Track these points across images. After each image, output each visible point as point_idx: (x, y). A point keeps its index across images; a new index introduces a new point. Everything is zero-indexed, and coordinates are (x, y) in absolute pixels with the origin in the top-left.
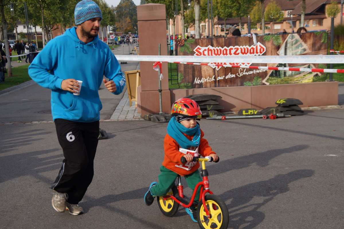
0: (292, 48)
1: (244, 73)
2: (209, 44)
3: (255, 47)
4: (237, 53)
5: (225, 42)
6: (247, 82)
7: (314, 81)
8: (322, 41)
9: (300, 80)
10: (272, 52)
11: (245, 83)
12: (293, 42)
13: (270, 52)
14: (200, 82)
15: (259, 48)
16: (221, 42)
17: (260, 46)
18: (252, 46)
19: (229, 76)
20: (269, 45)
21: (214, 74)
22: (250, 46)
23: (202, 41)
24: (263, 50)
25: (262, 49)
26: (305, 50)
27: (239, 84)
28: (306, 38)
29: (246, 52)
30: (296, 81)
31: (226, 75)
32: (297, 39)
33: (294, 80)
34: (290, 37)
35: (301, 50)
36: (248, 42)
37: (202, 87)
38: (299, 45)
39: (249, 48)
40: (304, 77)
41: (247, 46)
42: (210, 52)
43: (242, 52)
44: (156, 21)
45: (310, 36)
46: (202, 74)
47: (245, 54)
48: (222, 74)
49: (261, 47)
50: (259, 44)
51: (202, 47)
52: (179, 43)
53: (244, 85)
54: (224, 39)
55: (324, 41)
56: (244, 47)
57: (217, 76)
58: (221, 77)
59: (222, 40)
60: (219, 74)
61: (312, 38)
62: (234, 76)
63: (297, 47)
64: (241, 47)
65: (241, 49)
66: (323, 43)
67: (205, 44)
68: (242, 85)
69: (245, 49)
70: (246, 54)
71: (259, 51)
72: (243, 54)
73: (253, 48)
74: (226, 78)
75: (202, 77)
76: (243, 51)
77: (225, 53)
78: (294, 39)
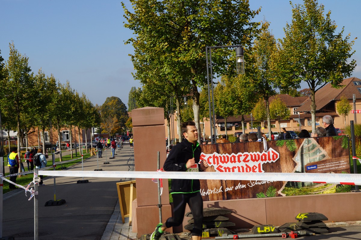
0: (309, 153)
1: (256, 183)
2: (214, 151)
3: (267, 153)
4: (247, 160)
5: (232, 148)
6: (260, 194)
7: (337, 191)
8: (343, 146)
9: (321, 191)
10: (286, 158)
11: (257, 195)
12: (310, 147)
13: (284, 159)
14: (205, 194)
15: (271, 154)
16: (228, 148)
17: (273, 152)
18: (264, 152)
19: (239, 187)
20: (283, 150)
21: (222, 185)
22: (261, 152)
23: (206, 147)
25: (275, 156)
26: (324, 156)
27: (251, 195)
28: (324, 142)
29: (257, 159)
30: (317, 191)
31: (235, 186)
32: (314, 144)
33: (315, 191)
34: (306, 142)
35: (320, 156)
36: (258, 147)
37: (209, 201)
38: (317, 150)
40: (326, 186)
41: (258, 153)
42: (216, 159)
43: (252, 159)
44: (154, 126)
45: (329, 141)
46: (207, 185)
48: (231, 184)
49: (274, 154)
50: (271, 149)
51: (206, 154)
53: (257, 197)
54: (232, 145)
55: (345, 146)
57: (225, 187)
58: (229, 188)
59: (229, 146)
60: (227, 184)
61: (331, 143)
62: (244, 186)
63: (315, 153)
64: (251, 153)
66: (343, 148)
67: (210, 151)
68: (254, 196)
69: (255, 155)
70: (257, 161)
71: (271, 158)
74: (236, 189)
75: (207, 188)
77: (233, 160)
78: (310, 144)
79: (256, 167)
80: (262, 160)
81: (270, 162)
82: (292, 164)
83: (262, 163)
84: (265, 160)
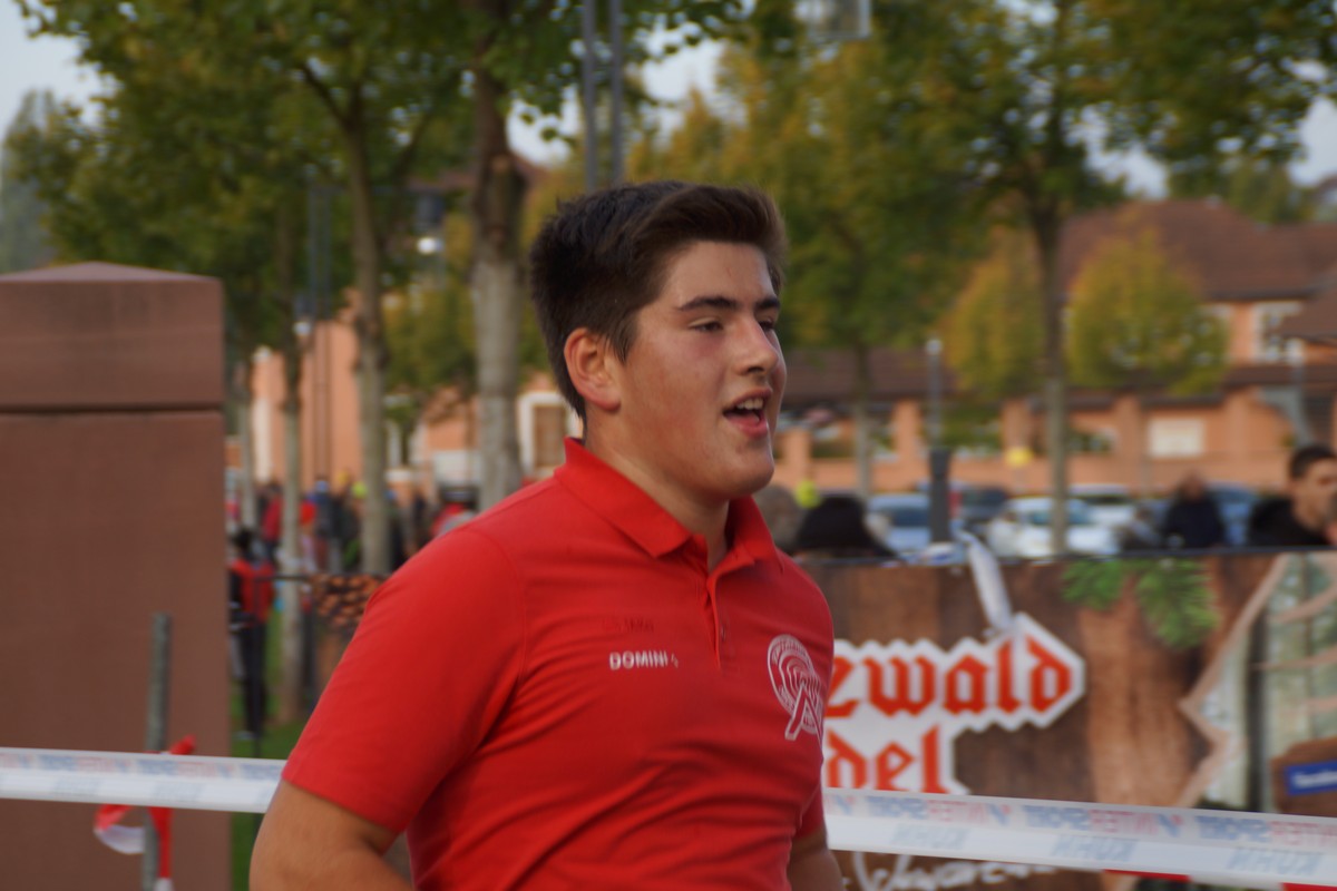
0: (1308, 671)
3: (986, 655)
4: (838, 700)
10: (1133, 699)
12: (1315, 625)
13: (1119, 702)
15: (1023, 663)
17: (1035, 649)
18: (967, 647)
20: (1110, 639)
22: (946, 644)
24: (1063, 685)
25: (1050, 678)
29: (915, 693)
34: (1294, 581)
36: (928, 607)
39: (944, 662)
41: (926, 649)
43: (876, 697)
44: (138, 418)
47: (903, 717)
49: (1047, 660)
50: (1027, 628)
52: (336, 611)
56: (899, 649)
64: (872, 650)
65: (875, 670)
69: (901, 669)
70: (915, 709)
71: (1021, 689)
72: (888, 706)
73: (970, 665)
76: (889, 689)
79: (907, 759)
80: (954, 705)
81: (1011, 722)
82: (1174, 744)
83: (951, 726)
84: (977, 704)
